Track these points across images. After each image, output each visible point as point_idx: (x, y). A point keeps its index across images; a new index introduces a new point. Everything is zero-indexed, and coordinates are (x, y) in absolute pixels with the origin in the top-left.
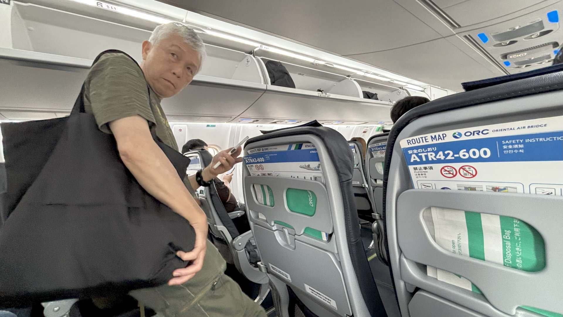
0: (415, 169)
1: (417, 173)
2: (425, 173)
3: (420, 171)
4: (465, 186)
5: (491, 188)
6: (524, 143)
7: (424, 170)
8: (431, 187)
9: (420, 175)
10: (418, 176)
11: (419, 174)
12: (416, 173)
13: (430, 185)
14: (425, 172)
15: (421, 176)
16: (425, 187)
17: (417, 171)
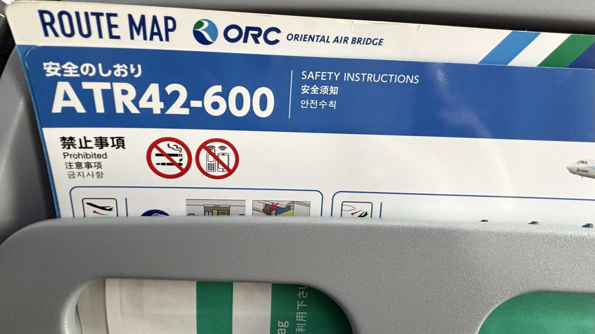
0: (68, 142)
1: (73, 161)
2: (98, 160)
3: (82, 151)
4: (206, 203)
5: (261, 207)
6: (340, 83)
7: (97, 150)
8: (115, 209)
9: (83, 165)
10: (76, 171)
11: (79, 165)
12: (68, 159)
13: (112, 204)
14: (99, 156)
15: (85, 170)
16: (95, 212)
17: (72, 151)
